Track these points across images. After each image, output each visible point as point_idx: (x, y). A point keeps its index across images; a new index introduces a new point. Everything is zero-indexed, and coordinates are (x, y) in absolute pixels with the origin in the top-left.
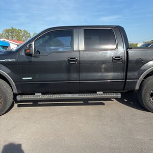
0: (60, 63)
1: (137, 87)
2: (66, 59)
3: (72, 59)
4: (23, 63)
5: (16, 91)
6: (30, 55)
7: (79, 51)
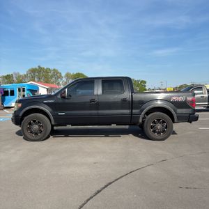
0: (85, 103)
1: (140, 121)
2: (89, 101)
3: (93, 100)
4: (59, 104)
5: (53, 123)
6: (64, 97)
7: (98, 95)
